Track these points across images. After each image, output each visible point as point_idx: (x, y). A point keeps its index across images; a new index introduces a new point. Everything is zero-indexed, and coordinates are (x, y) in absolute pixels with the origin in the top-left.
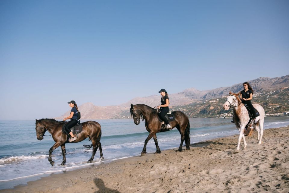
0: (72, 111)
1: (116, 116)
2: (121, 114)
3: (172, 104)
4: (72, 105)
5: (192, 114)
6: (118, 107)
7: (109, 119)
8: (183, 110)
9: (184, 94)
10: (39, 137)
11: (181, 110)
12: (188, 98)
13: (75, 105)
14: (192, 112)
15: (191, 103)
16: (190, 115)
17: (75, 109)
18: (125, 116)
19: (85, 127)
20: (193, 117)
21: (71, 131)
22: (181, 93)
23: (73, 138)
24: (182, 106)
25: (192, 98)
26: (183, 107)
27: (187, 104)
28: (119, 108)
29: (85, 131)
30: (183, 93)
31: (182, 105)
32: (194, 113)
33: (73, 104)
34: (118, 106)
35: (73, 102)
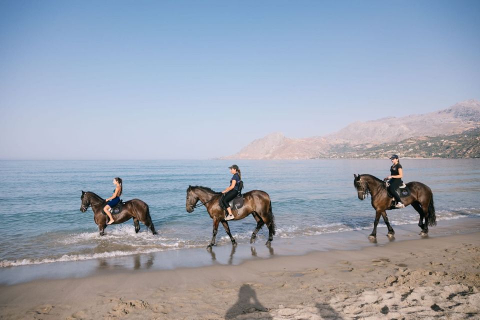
0: (233, 179)
1: (320, 154)
2: (329, 151)
3: (427, 133)
4: (234, 171)
5: (469, 152)
6: (323, 140)
7: (308, 158)
8: (450, 144)
9: (453, 112)
10: (188, 209)
11: (446, 143)
12: (460, 119)
13: (238, 170)
14: (470, 147)
15: (466, 129)
16: (465, 153)
17: (237, 177)
18: (336, 154)
19: (248, 200)
20: (471, 157)
21: (229, 206)
22: (445, 111)
23: (231, 215)
24: (448, 136)
25: (470, 120)
26: (450, 138)
27: (459, 131)
28: (326, 141)
29: (248, 205)
30: (451, 110)
31: (446, 135)
32: (474, 149)
33: (234, 169)
34: (325, 138)
35: (235, 167)
